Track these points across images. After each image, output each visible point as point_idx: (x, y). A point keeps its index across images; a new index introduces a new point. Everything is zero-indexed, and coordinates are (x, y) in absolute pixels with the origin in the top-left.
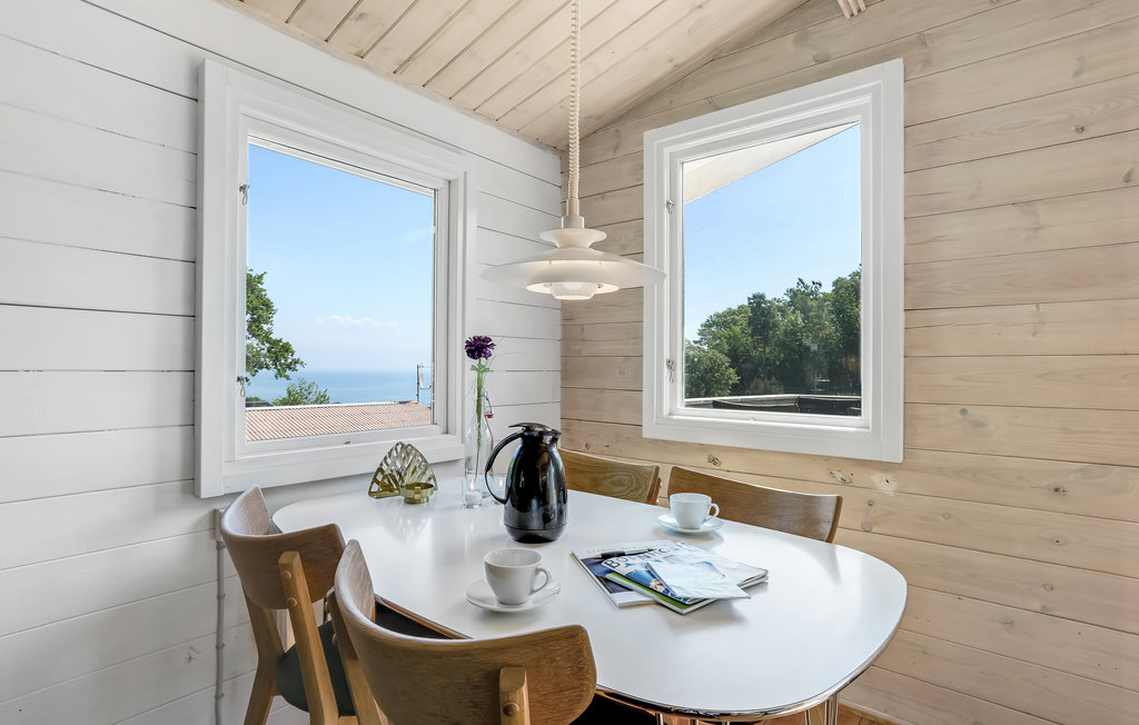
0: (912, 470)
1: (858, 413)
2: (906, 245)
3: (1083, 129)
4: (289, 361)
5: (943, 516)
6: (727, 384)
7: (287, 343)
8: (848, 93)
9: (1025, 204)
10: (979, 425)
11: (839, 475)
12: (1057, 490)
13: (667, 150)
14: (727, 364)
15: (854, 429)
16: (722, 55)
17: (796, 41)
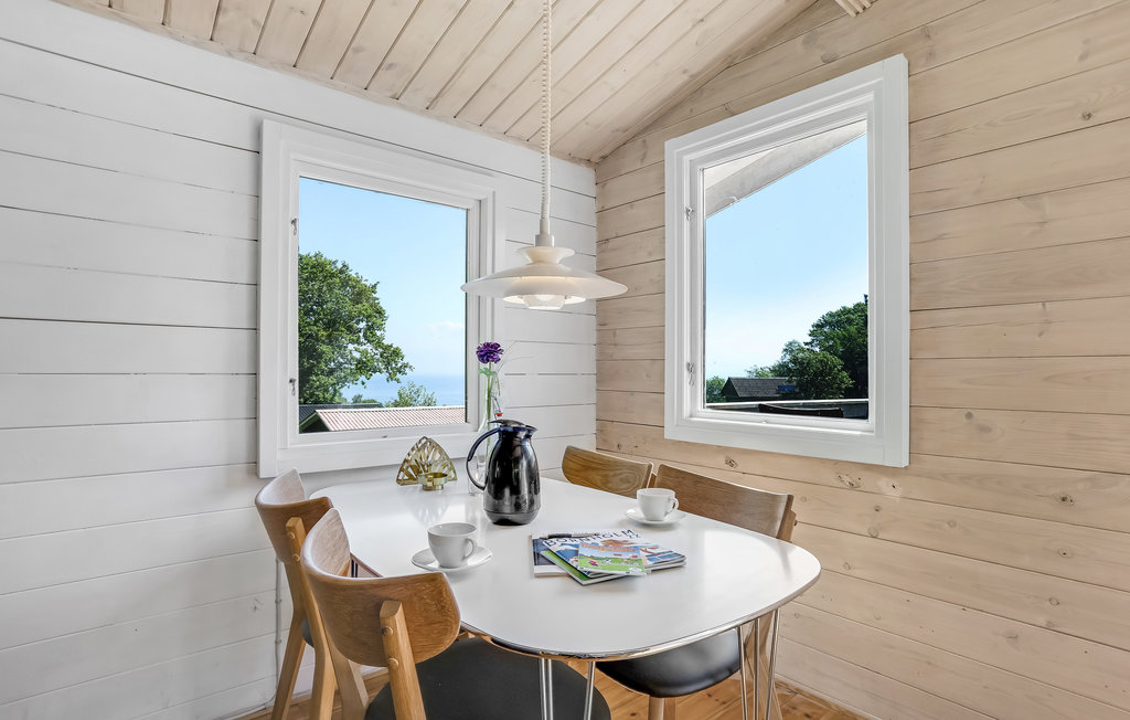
0: (919, 476)
1: (865, 417)
2: (912, 244)
3: (1089, 115)
4: (399, 365)
5: (949, 523)
6: (839, 388)
7: (397, 348)
8: (851, 93)
9: (1029, 198)
10: (984, 429)
11: (847, 479)
12: (1064, 499)
13: (687, 158)
14: (839, 368)
15: (859, 433)
16: (735, 62)
17: (805, 43)
